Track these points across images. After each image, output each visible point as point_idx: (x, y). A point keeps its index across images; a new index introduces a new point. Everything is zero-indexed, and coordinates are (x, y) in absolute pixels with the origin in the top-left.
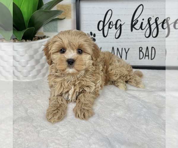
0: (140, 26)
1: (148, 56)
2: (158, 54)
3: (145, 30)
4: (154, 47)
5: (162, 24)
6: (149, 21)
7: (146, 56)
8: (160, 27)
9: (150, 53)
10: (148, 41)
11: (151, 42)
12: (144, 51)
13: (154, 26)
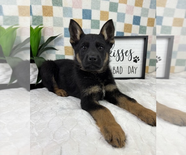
0: (113, 54)
1: (118, 72)
2: (124, 71)
3: (116, 57)
4: (122, 67)
5: (125, 53)
6: (118, 52)
7: (117, 72)
8: (124, 55)
9: (119, 70)
10: (118, 63)
11: (120, 64)
12: (116, 69)
13: (121, 55)
